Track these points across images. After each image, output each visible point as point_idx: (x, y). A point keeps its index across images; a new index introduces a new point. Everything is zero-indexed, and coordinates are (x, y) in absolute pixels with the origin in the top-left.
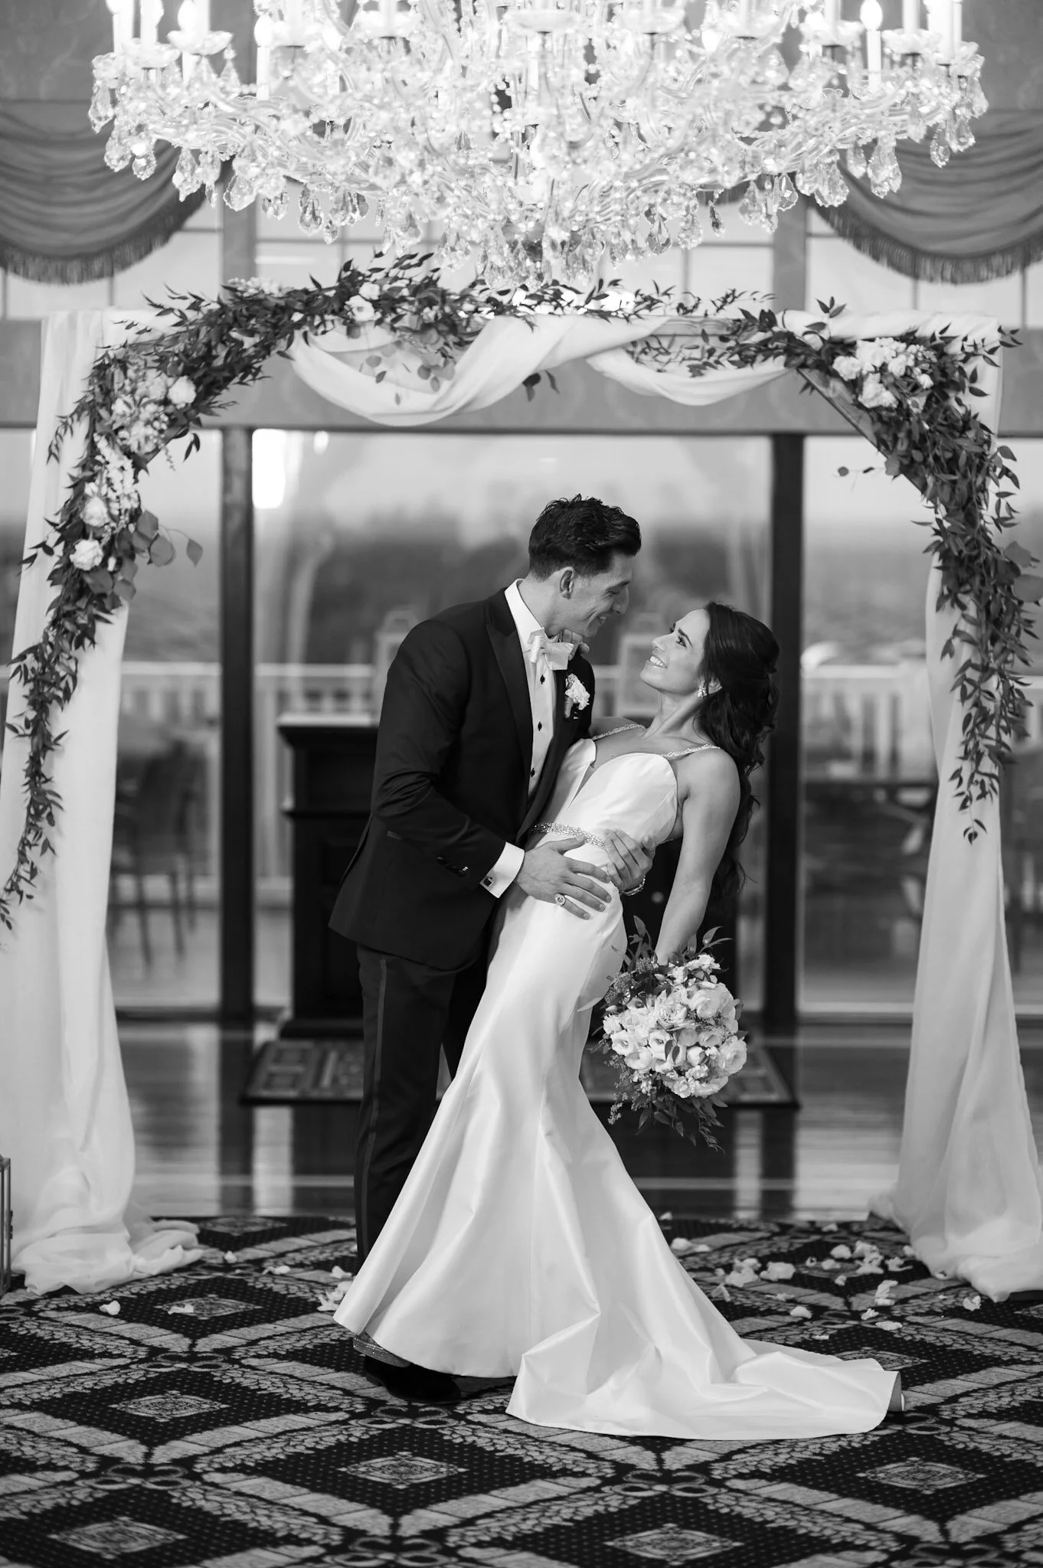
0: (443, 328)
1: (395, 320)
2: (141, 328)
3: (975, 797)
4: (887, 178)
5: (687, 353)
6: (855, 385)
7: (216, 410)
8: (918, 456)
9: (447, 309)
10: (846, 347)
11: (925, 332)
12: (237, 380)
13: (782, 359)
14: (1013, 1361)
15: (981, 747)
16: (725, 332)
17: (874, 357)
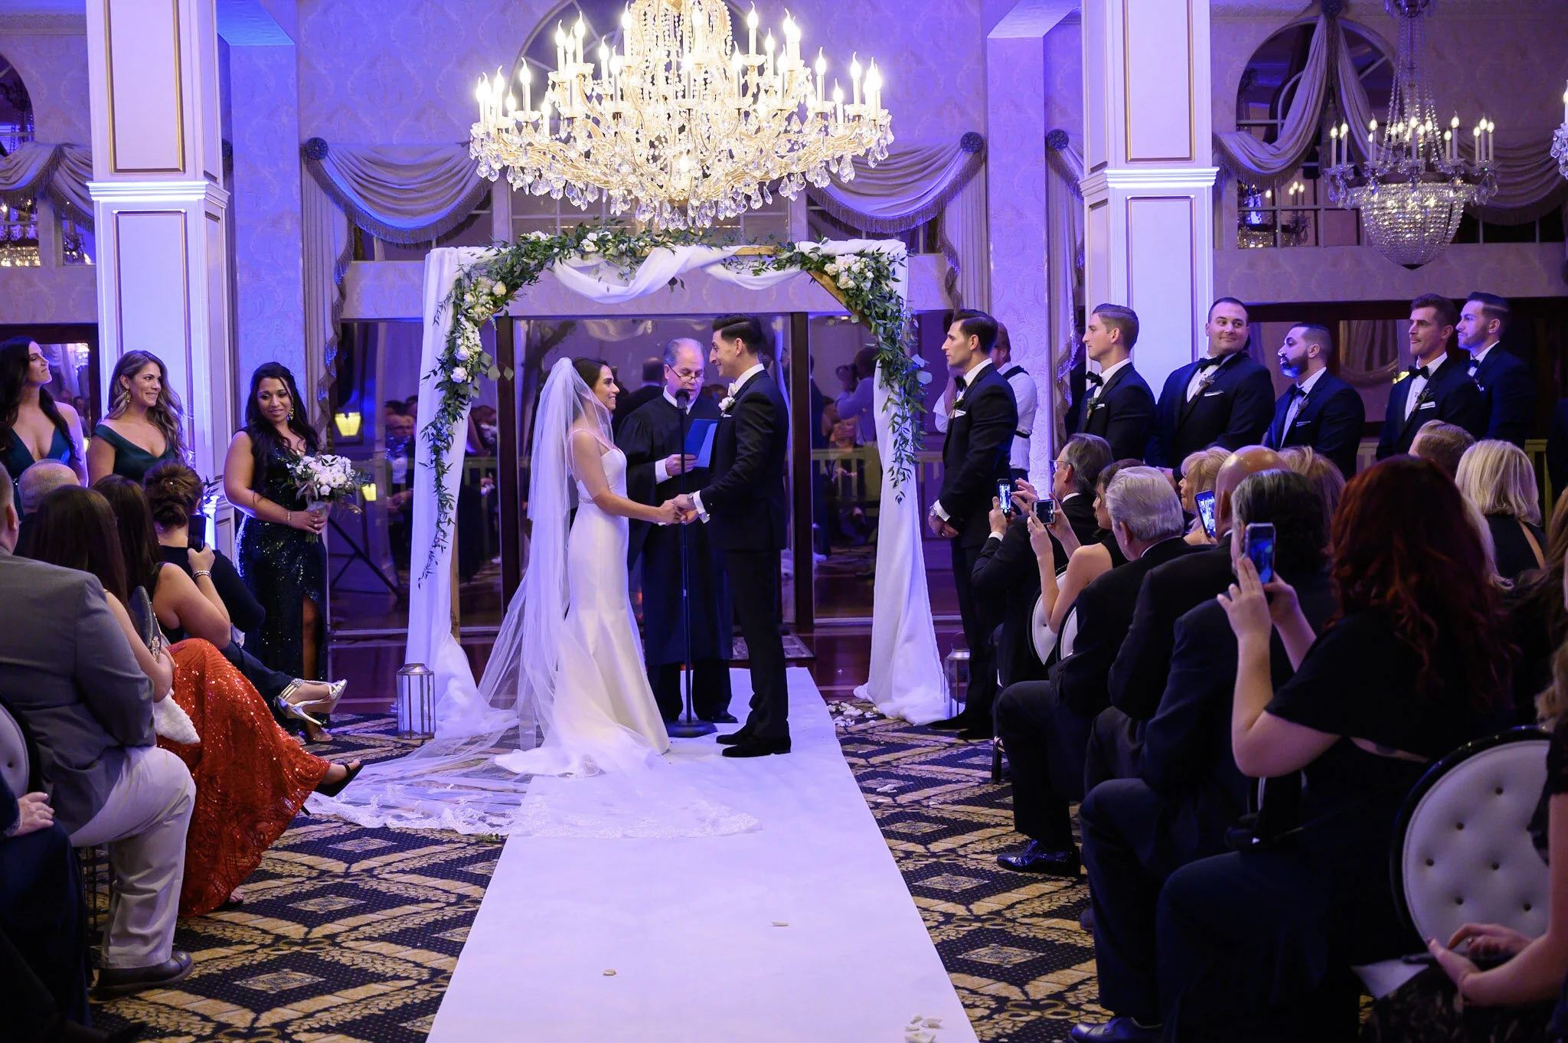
0: (629, 254)
1: (605, 251)
2: (478, 256)
3: (900, 480)
4: (848, 174)
5: (751, 264)
6: (835, 278)
7: (516, 298)
8: (867, 312)
9: (631, 245)
10: (831, 259)
11: (869, 251)
12: (527, 282)
13: (799, 265)
14: (926, 746)
15: (903, 456)
16: (770, 253)
17: (844, 264)
